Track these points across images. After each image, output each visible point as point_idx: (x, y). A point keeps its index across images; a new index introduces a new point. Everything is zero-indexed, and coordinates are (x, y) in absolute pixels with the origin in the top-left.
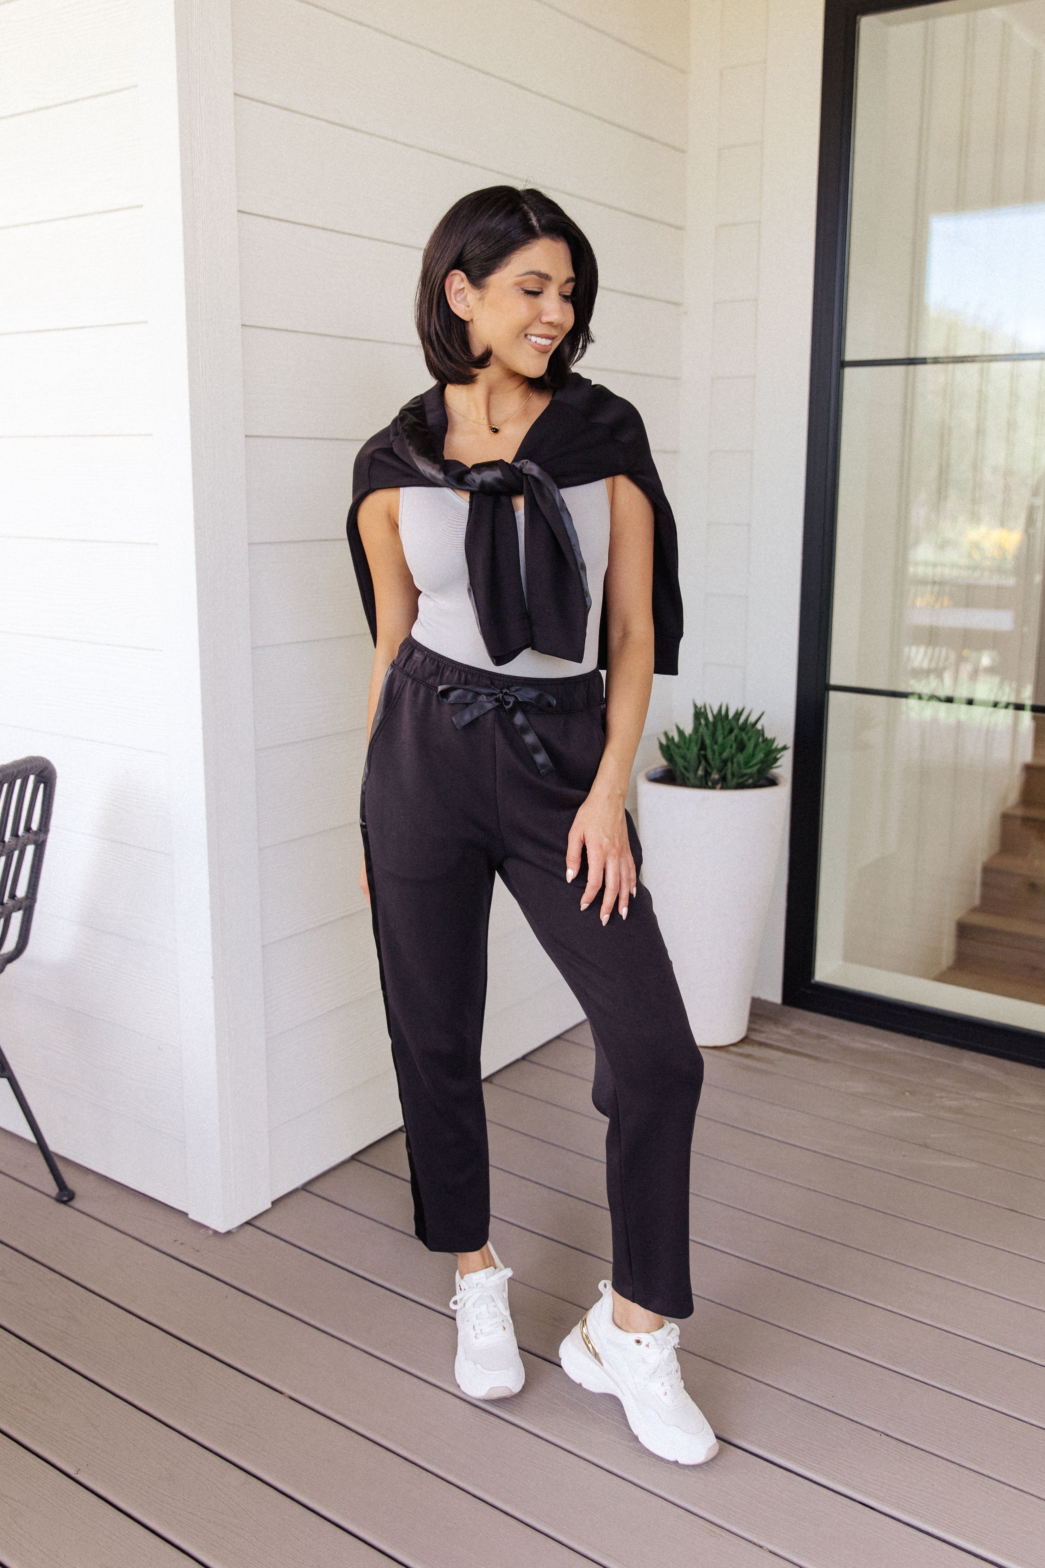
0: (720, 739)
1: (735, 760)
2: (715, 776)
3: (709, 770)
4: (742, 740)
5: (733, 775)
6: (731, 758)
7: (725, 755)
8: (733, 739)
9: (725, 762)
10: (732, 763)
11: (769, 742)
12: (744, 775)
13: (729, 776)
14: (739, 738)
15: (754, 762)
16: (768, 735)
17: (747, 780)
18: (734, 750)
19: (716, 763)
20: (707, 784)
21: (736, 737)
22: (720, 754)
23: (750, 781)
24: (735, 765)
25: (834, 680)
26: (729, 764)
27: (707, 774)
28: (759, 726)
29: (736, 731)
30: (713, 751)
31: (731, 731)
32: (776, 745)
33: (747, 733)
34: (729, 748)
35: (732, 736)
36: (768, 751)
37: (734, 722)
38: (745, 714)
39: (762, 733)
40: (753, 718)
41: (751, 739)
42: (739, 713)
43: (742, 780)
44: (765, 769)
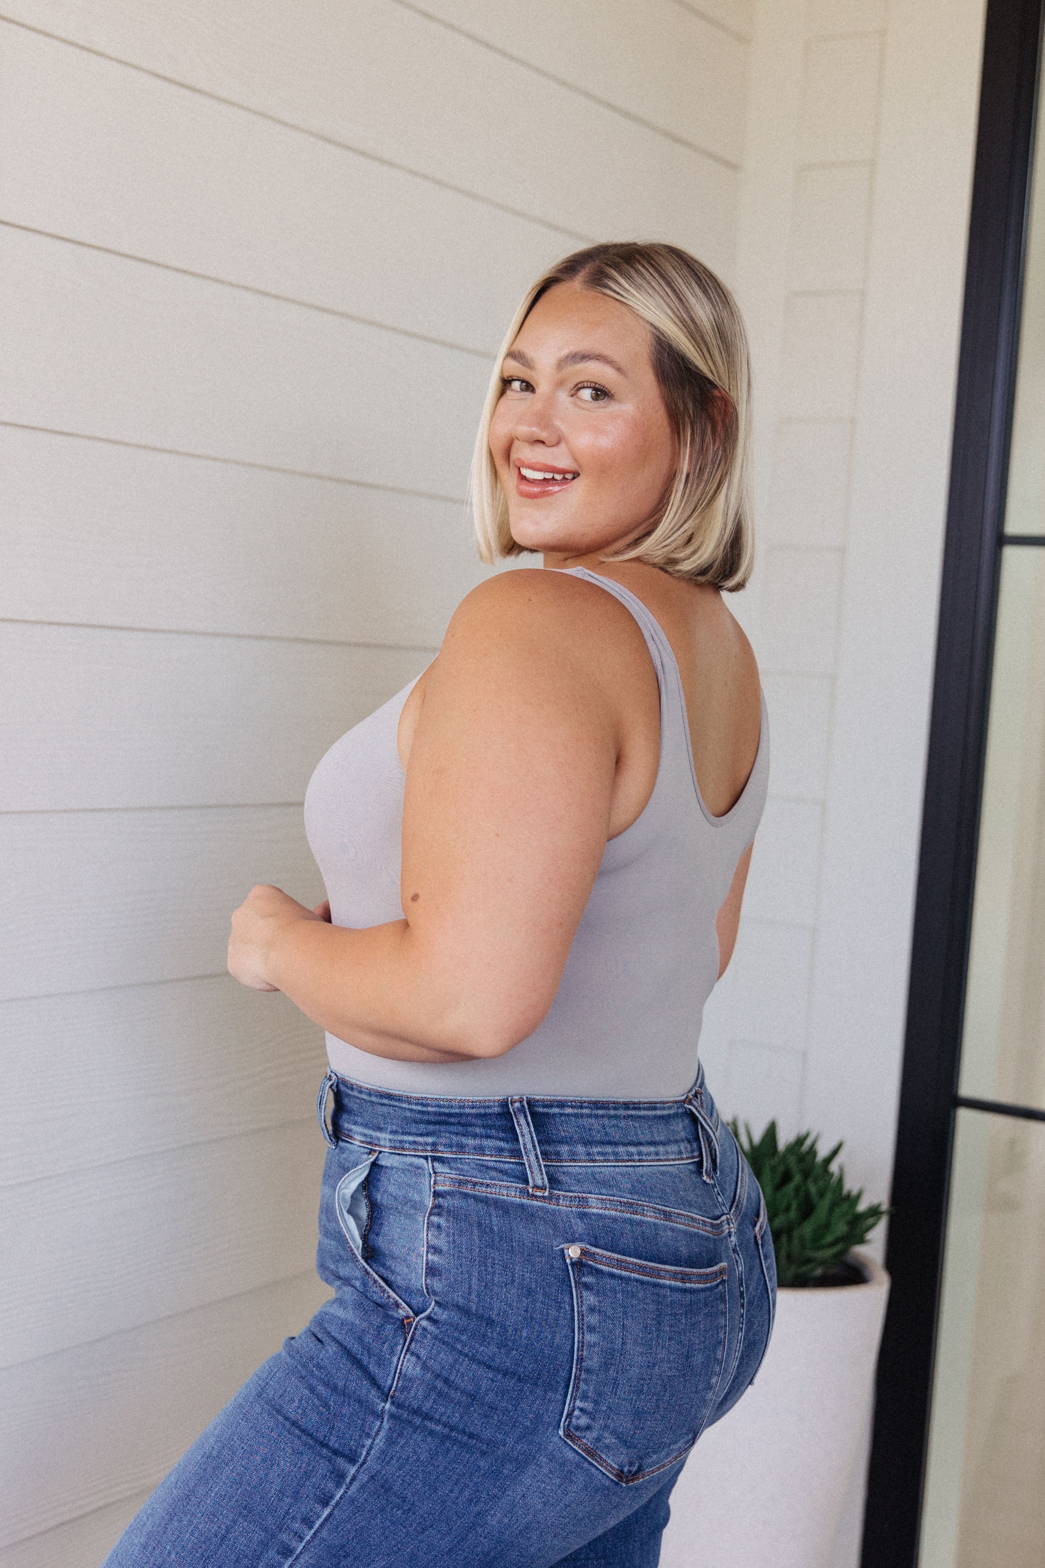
1: (796, 1234)
4: (807, 1195)
8: (792, 1193)
10: (790, 1239)
11: (852, 1200)
12: (809, 1261)
14: (802, 1191)
15: (829, 1238)
16: (851, 1185)
17: (813, 1269)
18: (793, 1214)
21: (797, 1189)
23: (819, 1272)
24: (796, 1241)
25: (967, 1088)
28: (834, 1167)
29: (797, 1178)
31: (787, 1177)
32: (862, 1207)
33: (815, 1181)
34: (783, 1211)
35: (791, 1187)
36: (849, 1217)
37: (792, 1160)
38: (808, 1143)
39: (840, 1181)
40: (823, 1152)
41: (822, 1194)
42: (800, 1141)
43: (803, 1269)
44: (844, 1251)
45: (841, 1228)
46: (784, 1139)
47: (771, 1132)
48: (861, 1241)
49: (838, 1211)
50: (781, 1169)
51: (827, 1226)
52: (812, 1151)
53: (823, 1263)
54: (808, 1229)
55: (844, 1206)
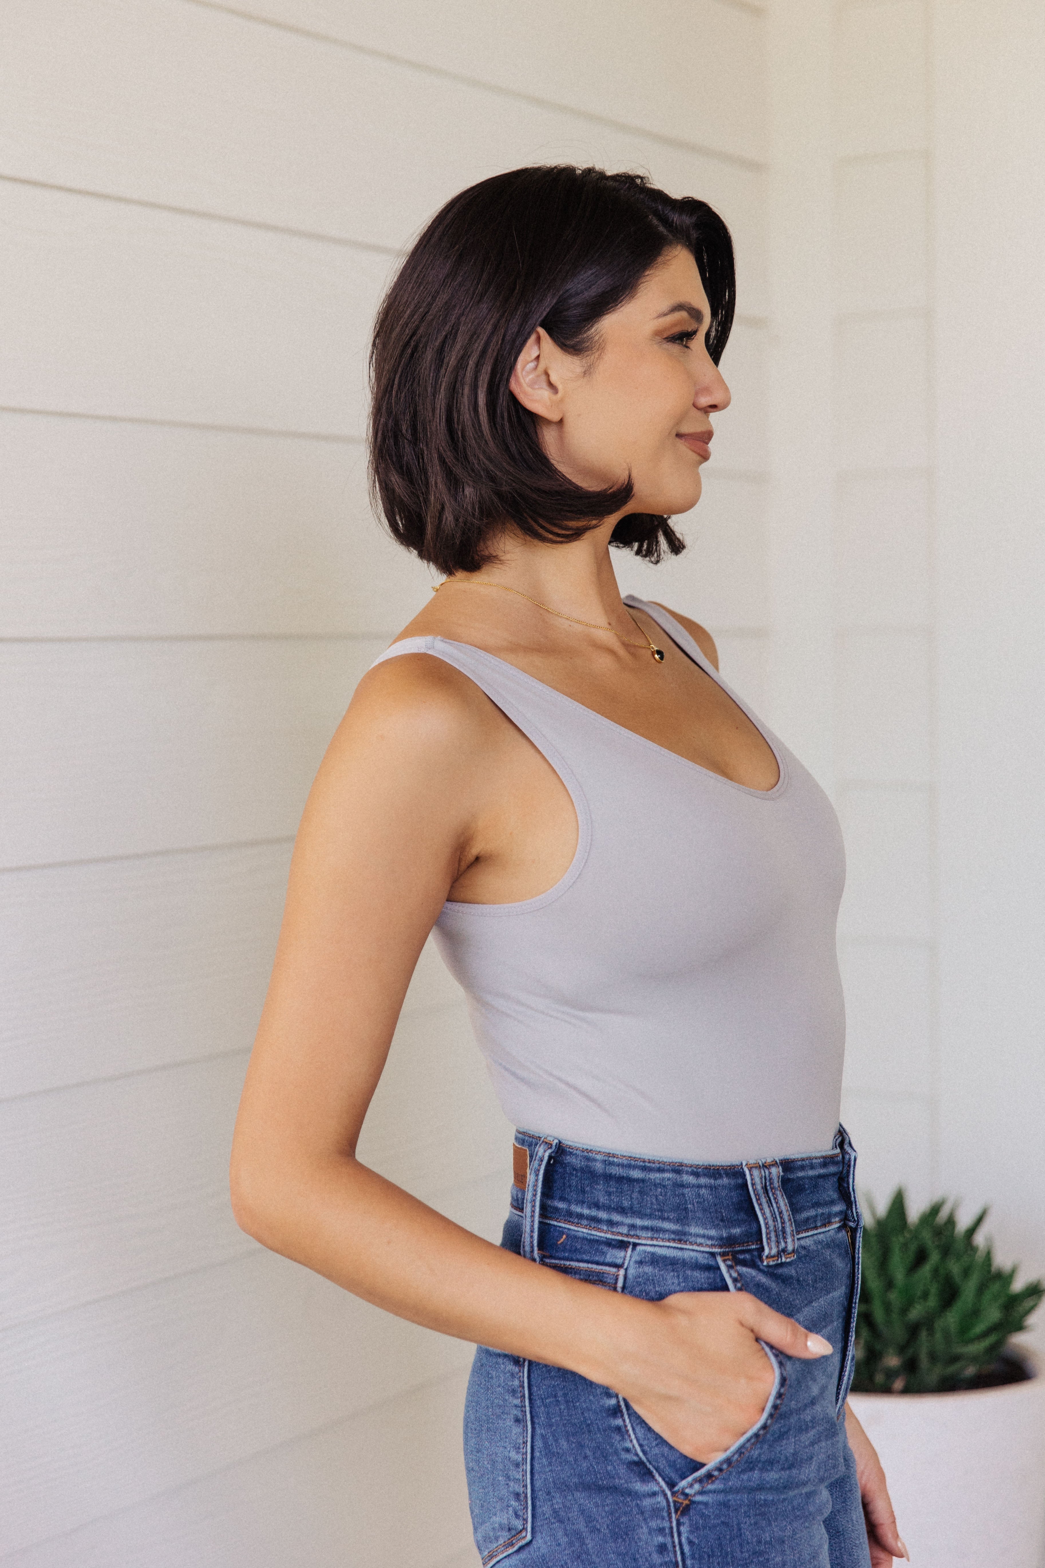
0: (899, 1275)
1: (939, 1324)
2: (893, 1361)
3: (878, 1347)
4: (949, 1276)
5: (933, 1357)
6: (928, 1322)
7: (916, 1313)
8: (929, 1274)
9: (914, 1330)
10: (931, 1330)
11: (1004, 1278)
12: (957, 1358)
13: (924, 1361)
14: (942, 1271)
15: (979, 1328)
16: (1002, 1260)
17: (963, 1368)
18: (932, 1302)
19: (898, 1333)
20: (871, 1378)
21: (936, 1271)
22: (904, 1311)
23: (970, 1371)
24: (938, 1335)
26: (924, 1334)
27: (872, 1357)
28: (980, 1239)
29: (934, 1257)
30: (887, 1307)
31: (921, 1257)
32: (1018, 1285)
33: (959, 1257)
34: (920, 1298)
35: (926, 1269)
36: (1001, 1301)
37: (927, 1236)
38: (944, 1214)
39: (988, 1256)
40: (963, 1222)
41: (966, 1272)
42: (935, 1210)
43: (952, 1369)
44: (1000, 1343)
45: (993, 1314)
46: (915, 1211)
47: (898, 1204)
48: (1019, 1327)
49: (987, 1296)
50: (913, 1247)
51: (975, 1313)
52: (951, 1222)
53: (974, 1359)
54: (952, 1319)
55: (995, 1287)
